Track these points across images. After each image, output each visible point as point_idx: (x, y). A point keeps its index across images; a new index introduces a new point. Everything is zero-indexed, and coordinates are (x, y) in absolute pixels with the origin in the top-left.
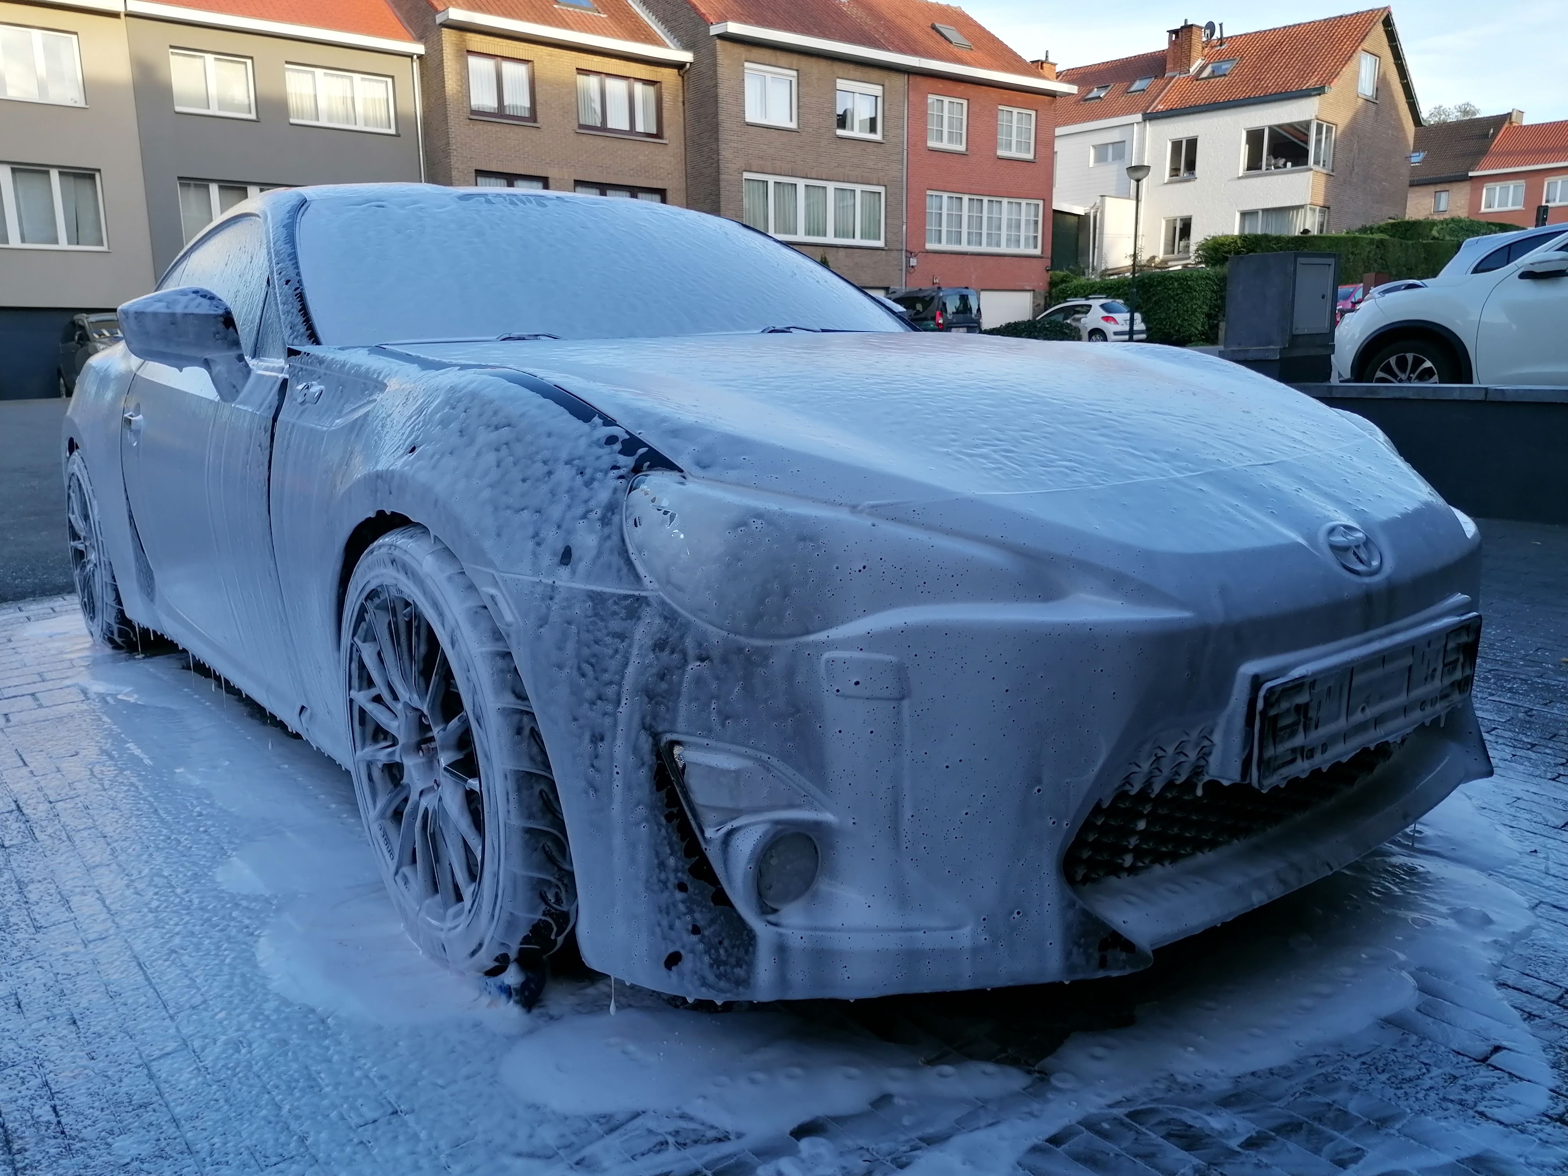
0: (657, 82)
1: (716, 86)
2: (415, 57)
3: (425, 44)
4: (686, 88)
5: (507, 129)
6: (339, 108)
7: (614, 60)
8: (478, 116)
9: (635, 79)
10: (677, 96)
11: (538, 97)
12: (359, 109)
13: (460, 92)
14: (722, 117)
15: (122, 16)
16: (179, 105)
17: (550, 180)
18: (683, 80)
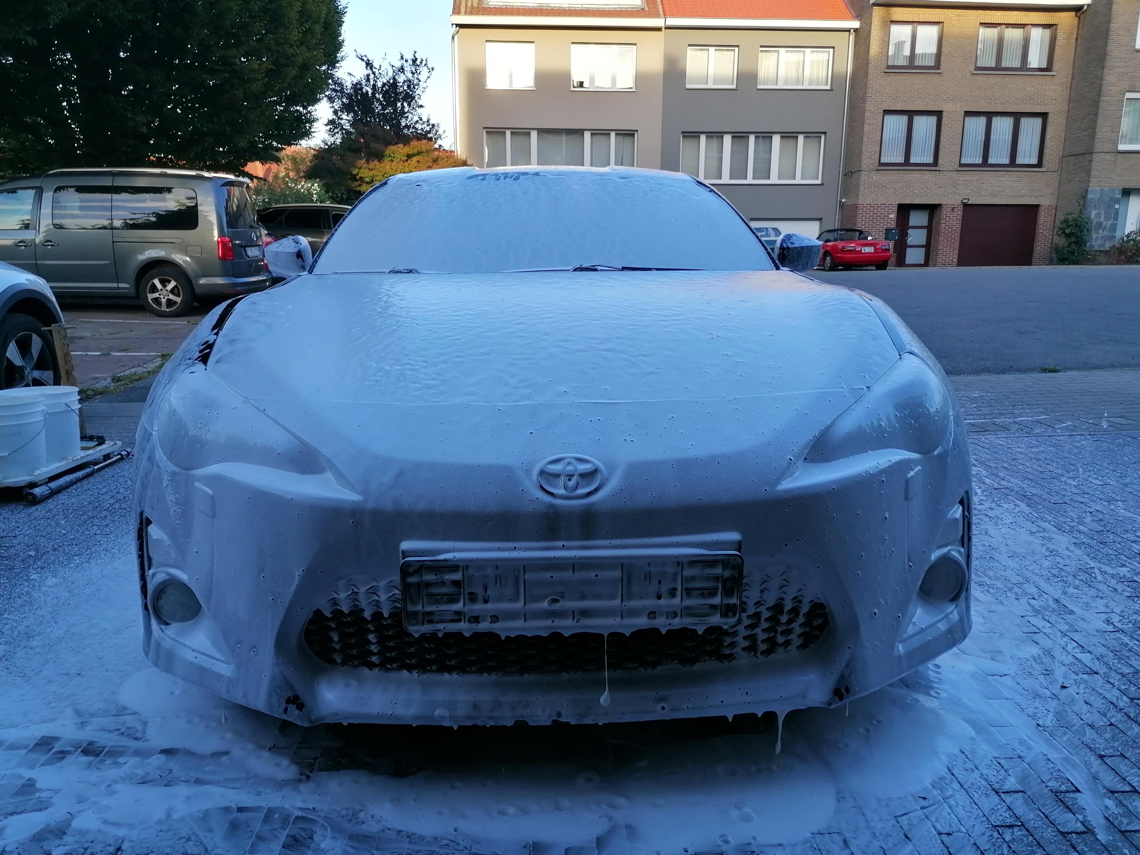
0: (1053, 25)
1: (1109, 21)
2: (852, 31)
3: (860, 20)
4: (1080, 26)
5: (914, 77)
6: (793, 73)
7: (1014, 12)
8: (892, 69)
9: (1031, 24)
10: (1072, 34)
11: (944, 50)
12: (807, 73)
13: (881, 53)
14: (1111, 47)
15: (663, 29)
16: (688, 84)
17: (944, 114)
18: (1079, 21)
